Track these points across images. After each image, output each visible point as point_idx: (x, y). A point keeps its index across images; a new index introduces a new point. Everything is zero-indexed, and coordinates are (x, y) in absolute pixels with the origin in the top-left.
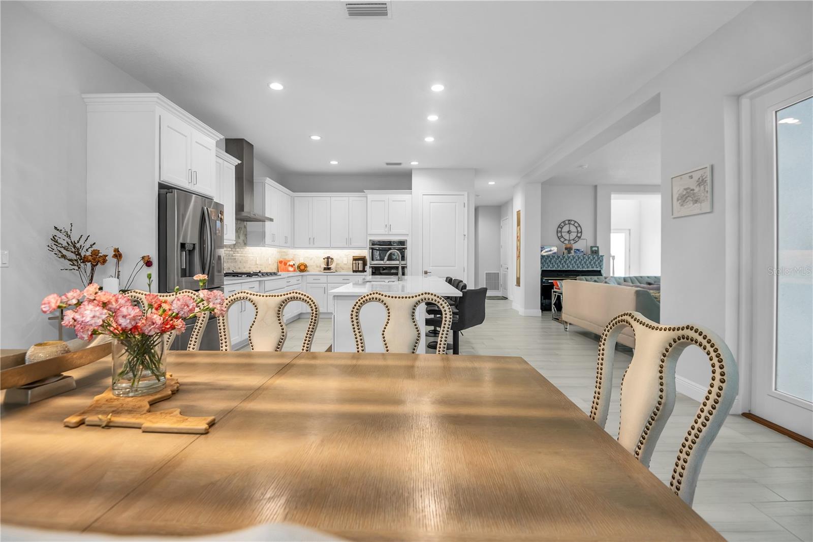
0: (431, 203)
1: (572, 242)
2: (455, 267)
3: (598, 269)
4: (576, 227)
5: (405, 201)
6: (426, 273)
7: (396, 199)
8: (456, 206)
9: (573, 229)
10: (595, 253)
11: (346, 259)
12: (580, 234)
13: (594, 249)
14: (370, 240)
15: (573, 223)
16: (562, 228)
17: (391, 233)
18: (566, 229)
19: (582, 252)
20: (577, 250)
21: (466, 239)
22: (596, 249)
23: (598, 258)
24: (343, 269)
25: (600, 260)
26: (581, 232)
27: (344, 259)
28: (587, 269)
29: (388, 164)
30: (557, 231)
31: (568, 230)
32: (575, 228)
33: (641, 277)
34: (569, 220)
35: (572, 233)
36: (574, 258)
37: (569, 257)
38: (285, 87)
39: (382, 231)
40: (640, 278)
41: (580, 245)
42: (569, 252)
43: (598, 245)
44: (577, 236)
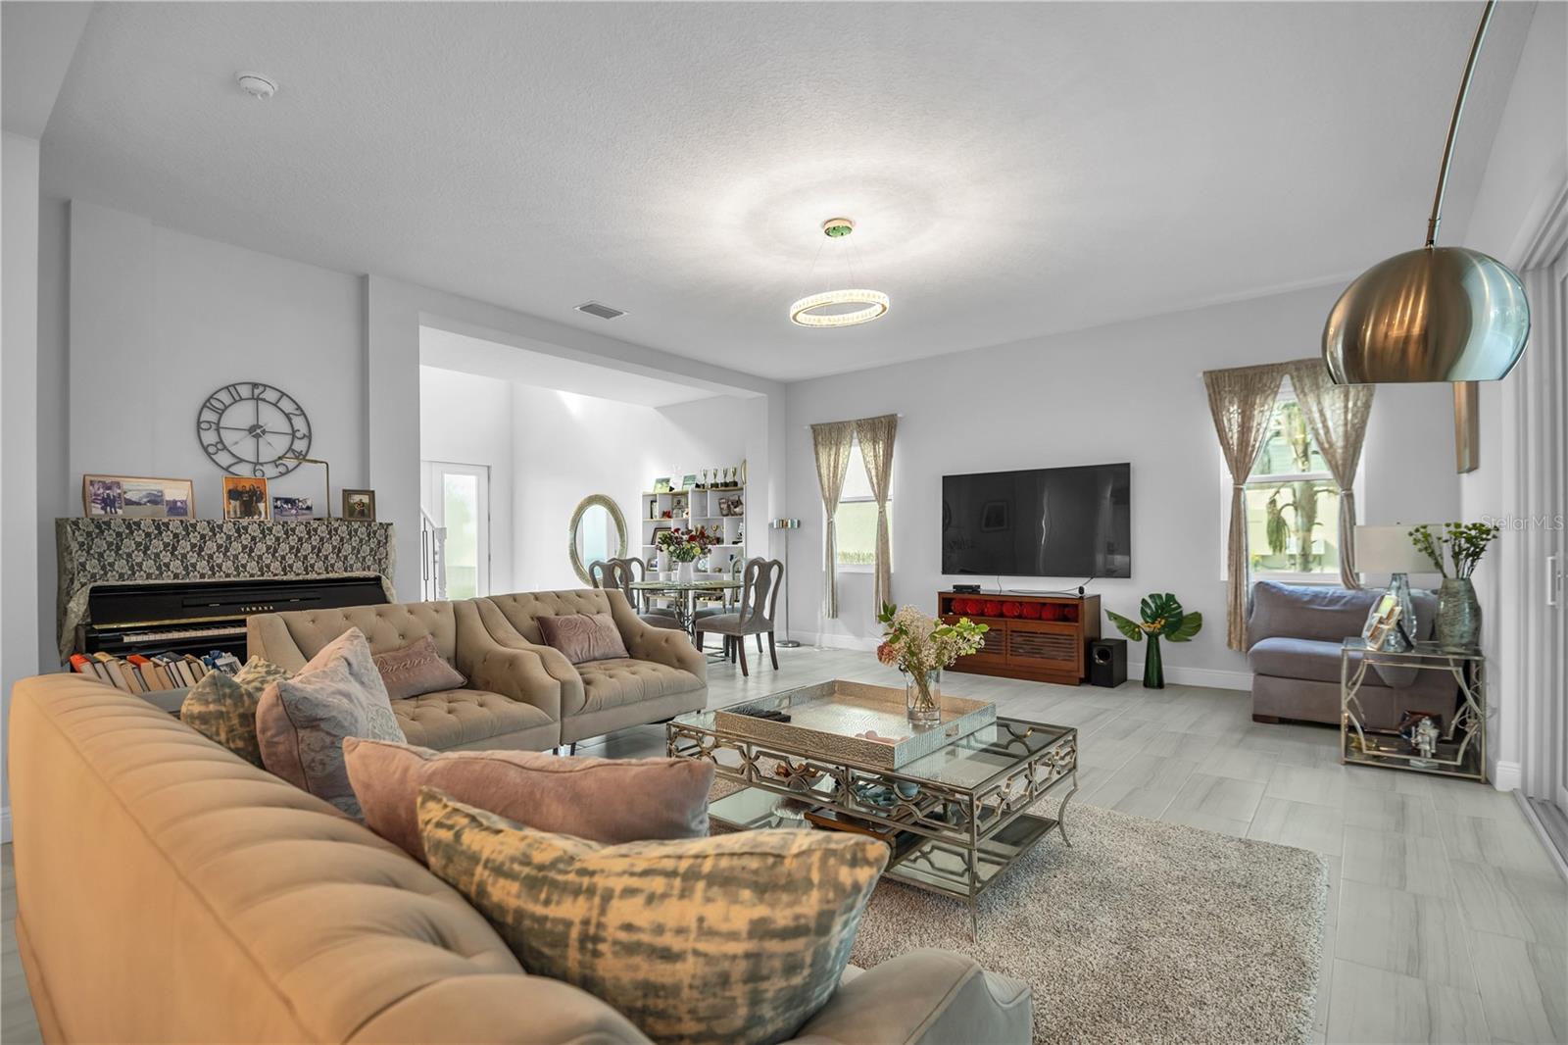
1: (270, 471)
3: (371, 574)
4: (288, 416)
9: (272, 419)
12: (305, 442)
13: (356, 498)
15: (271, 396)
16: (221, 413)
18: (240, 415)
19: (309, 508)
20: (287, 501)
22: (365, 499)
23: (373, 534)
25: (379, 539)
26: (309, 437)
28: (324, 576)
30: (199, 423)
31: (250, 421)
32: (282, 416)
33: (515, 598)
34: (255, 385)
35: (268, 437)
36: (265, 531)
37: (244, 530)
40: (511, 602)
41: (305, 485)
42: (249, 509)
43: (372, 488)
44: (290, 449)
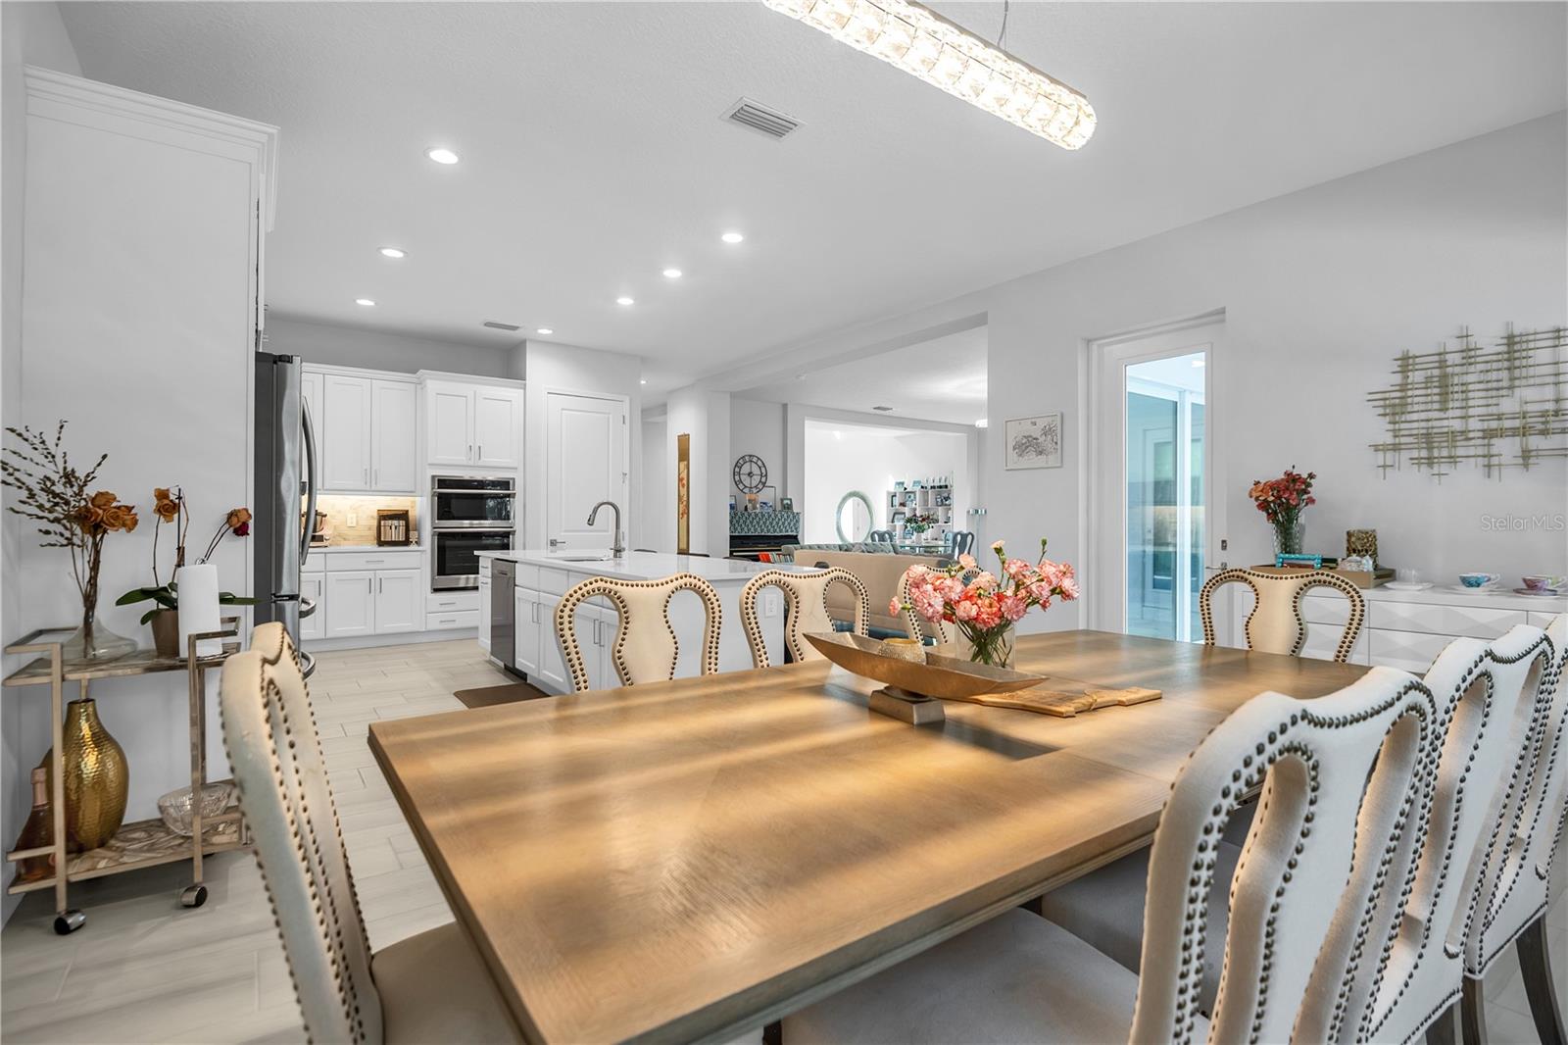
0: (563, 409)
1: (755, 490)
2: (607, 531)
3: (795, 534)
4: (760, 468)
5: (510, 401)
6: (553, 543)
7: (492, 394)
8: (608, 418)
9: (756, 470)
10: (788, 508)
11: (355, 515)
12: (765, 478)
13: (785, 502)
14: (433, 477)
15: (755, 459)
16: (740, 467)
17: (480, 463)
18: (746, 469)
19: (771, 506)
20: (764, 503)
21: (627, 482)
22: (789, 502)
23: (794, 517)
24: (345, 539)
25: (796, 519)
26: (766, 475)
27: (349, 516)
28: (780, 534)
29: (487, 324)
30: (734, 472)
31: (749, 471)
34: (750, 456)
35: (754, 477)
36: (762, 515)
37: (756, 515)
38: (461, 159)
39: (462, 459)
41: (766, 495)
42: (754, 507)
43: (789, 497)
44: (761, 481)
